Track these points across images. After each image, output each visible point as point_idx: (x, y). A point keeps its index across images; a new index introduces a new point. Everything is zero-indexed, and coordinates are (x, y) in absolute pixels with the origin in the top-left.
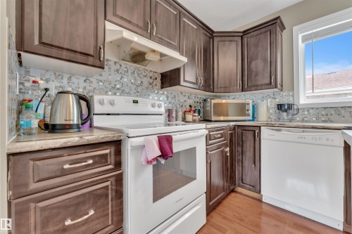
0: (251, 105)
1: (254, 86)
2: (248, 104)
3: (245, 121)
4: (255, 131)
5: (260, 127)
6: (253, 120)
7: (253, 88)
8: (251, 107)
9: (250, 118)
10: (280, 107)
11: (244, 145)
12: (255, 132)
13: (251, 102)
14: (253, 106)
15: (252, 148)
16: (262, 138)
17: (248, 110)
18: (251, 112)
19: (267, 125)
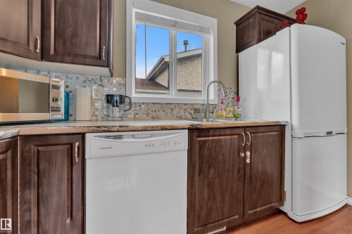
0: (62, 90)
1: (69, 55)
2: (57, 87)
3: (49, 122)
4: (72, 145)
5: (83, 135)
6: (66, 120)
7: (67, 58)
8: (62, 95)
9: (61, 115)
10: (109, 99)
11: (45, 181)
12: (73, 147)
13: (62, 84)
14: (67, 95)
15: (65, 186)
16: (87, 156)
17: (56, 100)
18: (61, 104)
19: (98, 130)
